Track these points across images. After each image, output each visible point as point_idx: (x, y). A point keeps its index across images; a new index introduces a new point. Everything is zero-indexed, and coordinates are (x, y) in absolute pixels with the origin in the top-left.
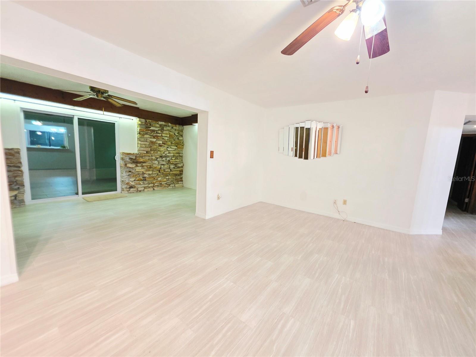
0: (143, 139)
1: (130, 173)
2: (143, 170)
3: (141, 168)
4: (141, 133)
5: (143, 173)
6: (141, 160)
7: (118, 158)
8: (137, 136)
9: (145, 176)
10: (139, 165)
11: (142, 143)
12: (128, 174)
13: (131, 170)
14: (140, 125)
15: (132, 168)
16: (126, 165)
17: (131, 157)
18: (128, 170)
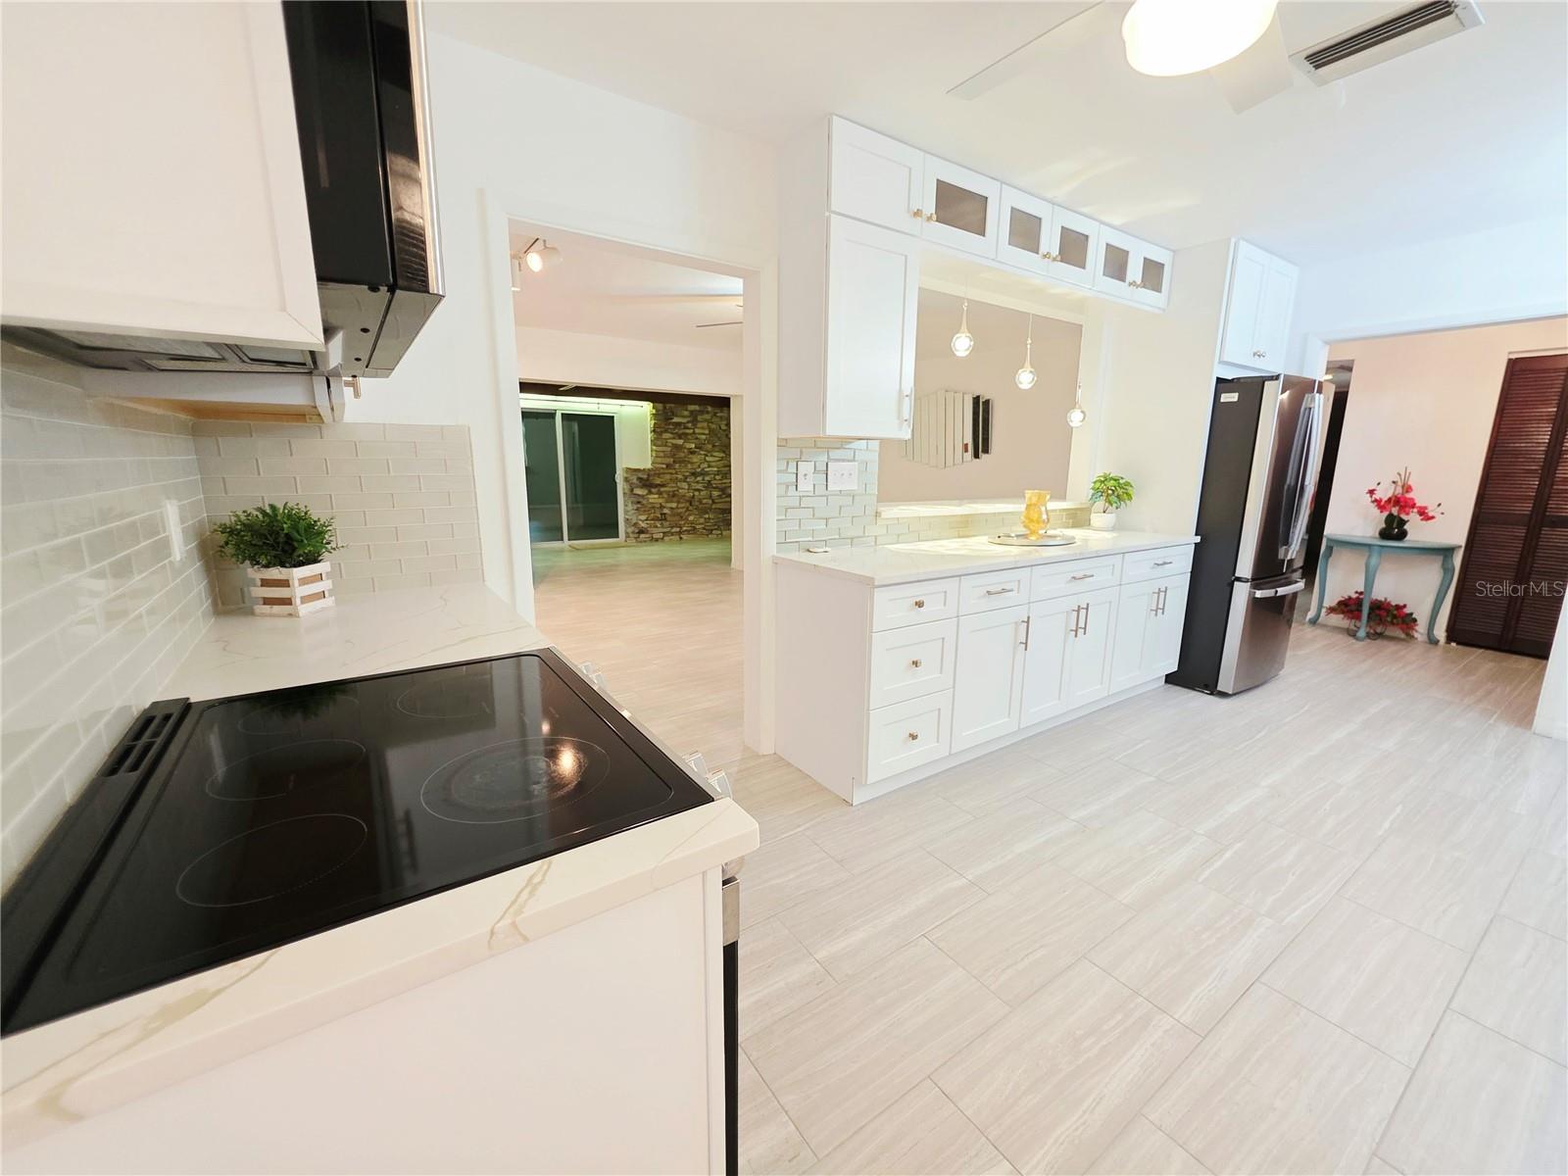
0: (659, 443)
1: (639, 506)
2: (661, 501)
3: (656, 496)
4: (659, 430)
5: (662, 507)
6: (658, 481)
7: (619, 477)
8: (650, 436)
9: (665, 511)
10: (653, 490)
11: (660, 449)
12: (635, 507)
13: (641, 500)
14: (655, 416)
15: (643, 496)
16: (632, 490)
17: (640, 475)
18: (635, 500)
